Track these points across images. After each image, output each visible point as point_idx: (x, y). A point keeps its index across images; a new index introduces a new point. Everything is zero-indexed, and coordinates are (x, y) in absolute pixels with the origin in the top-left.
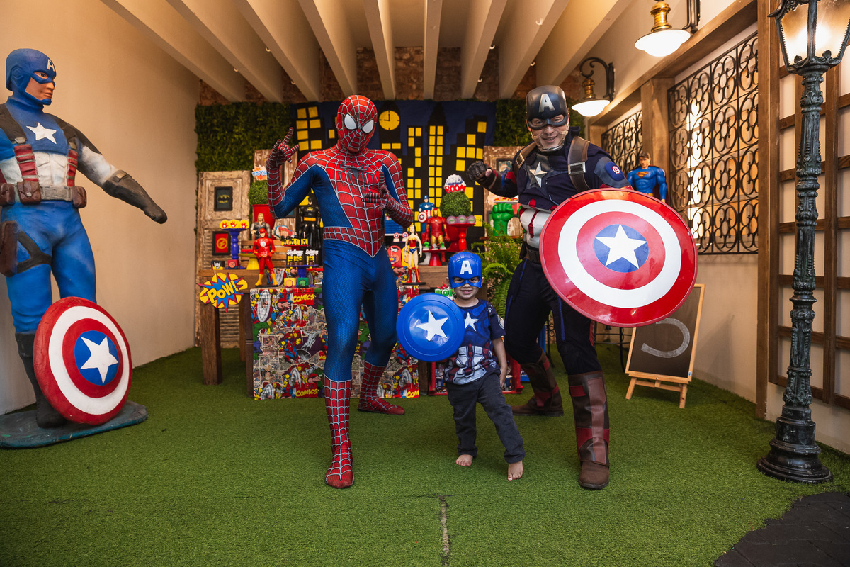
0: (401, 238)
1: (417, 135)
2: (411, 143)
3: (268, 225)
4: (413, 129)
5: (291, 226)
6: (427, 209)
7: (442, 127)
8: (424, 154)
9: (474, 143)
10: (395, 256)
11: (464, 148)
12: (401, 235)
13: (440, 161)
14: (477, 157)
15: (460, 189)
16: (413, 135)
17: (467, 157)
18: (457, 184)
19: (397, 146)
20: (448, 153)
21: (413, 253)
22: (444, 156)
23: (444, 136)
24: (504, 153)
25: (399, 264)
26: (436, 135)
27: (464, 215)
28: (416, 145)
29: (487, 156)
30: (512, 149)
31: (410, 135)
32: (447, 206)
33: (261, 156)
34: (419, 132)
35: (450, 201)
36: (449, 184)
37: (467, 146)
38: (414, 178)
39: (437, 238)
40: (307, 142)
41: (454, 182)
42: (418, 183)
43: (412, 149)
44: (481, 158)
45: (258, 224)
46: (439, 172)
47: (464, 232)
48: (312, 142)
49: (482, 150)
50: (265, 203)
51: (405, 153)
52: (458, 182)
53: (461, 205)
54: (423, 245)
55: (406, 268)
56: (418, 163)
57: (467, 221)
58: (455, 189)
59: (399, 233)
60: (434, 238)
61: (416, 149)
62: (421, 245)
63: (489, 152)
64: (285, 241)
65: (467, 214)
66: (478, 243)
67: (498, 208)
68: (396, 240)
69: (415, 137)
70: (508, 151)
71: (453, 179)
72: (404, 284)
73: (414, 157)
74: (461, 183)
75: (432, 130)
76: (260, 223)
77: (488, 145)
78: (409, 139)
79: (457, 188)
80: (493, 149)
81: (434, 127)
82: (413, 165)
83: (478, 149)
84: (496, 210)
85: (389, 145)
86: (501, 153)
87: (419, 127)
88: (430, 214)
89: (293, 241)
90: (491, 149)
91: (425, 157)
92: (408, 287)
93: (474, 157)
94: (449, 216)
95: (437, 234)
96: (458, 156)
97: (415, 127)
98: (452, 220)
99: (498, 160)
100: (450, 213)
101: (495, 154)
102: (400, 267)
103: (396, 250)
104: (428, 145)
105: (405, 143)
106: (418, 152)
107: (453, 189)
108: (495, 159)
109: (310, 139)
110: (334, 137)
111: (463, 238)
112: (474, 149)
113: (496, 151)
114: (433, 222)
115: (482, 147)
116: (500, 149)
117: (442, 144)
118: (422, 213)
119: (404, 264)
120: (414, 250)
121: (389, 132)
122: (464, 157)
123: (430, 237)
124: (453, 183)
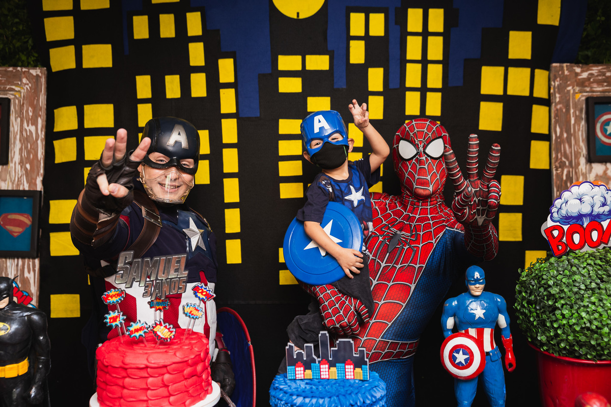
1: (372, 33)
2: (357, 53)
4: (362, 16)
7: (441, 12)
8: (394, 85)
9: (527, 55)
11: (501, 69)
13: (435, 104)
14: (536, 95)
16: (362, 33)
17: (510, 92)
19: (319, 63)
22: (446, 91)
23: (446, 35)
26: (425, 34)
28: (372, 59)
29: (561, 89)
31: (353, 33)
34: (378, 25)
37: (508, 63)
40: (72, 49)
43: (360, 72)
44: (545, 96)
48: (87, 49)
49: (546, 73)
51: (341, 83)
56: (376, 109)
61: (371, 71)
63: (565, 79)
69: (367, 38)
73: (365, 93)
75: (414, 18)
77: (561, 61)
78: (353, 43)
80: (578, 70)
81: (420, 12)
83: (537, 71)
85: (298, 58)
86: (600, 83)
87: (377, 11)
90: (570, 70)
91: (394, 94)
93: (527, 93)
96: (484, 90)
97: (367, 11)
101: (582, 84)
104: (404, 61)
105: (340, 55)
106: (376, 78)
108: (581, 97)
109: (78, 42)
110: (146, 35)
112: (527, 71)
113: (585, 75)
115: (547, 67)
116: (595, 70)
117: (440, 57)
121: (298, 23)
122: (500, 92)
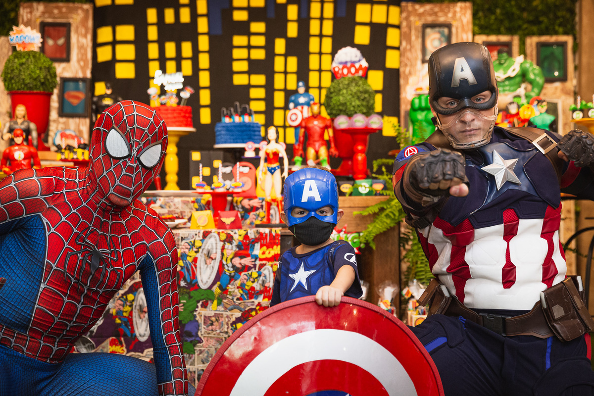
0: (257, 150)
3: (33, 126)
5: (80, 132)
6: (302, 105)
8: (304, 15)
10: (245, 179)
11: (369, 6)
12: (257, 146)
13: (328, 28)
14: (390, 22)
15: (357, 71)
17: (374, 20)
18: (353, 64)
20: (343, 13)
21: (272, 173)
22: (336, 19)
24: (436, 14)
25: (251, 193)
27: (364, 113)
28: (290, 1)
29: (407, 18)
30: (449, 8)
32: (335, 99)
33: (31, 12)
35: (340, 90)
36: (340, 63)
37: (373, 2)
38: (286, 55)
39: (317, 152)
41: (348, 59)
42: (293, 62)
44: (397, 23)
45: (16, 123)
46: (327, 44)
47: (364, 143)
49: (398, 8)
50: (30, 88)
51: (271, 14)
52: (354, 59)
53: (358, 98)
54: (292, 163)
55: (263, 200)
56: (292, 30)
57: (368, 124)
58: (349, 71)
59: (255, 143)
60: (311, 152)
61: (290, 7)
62: (286, 161)
63: (409, 13)
64: (63, 153)
65: (369, 111)
66: (385, 161)
67: (420, 102)
68: (249, 154)
70: (442, 10)
71: (348, 54)
72: (257, 226)
73: (285, 21)
74: (360, 61)
76: (20, 121)
77: (408, 2)
79: (353, 70)
80: (418, 7)
82: (283, 34)
83: (391, 7)
84: (417, 105)
86: (430, 15)
88: (306, 112)
89: (75, 153)
90: (413, 6)
91: (304, 21)
92: (262, 230)
93: (384, 21)
94: (339, 115)
95: (317, 145)
96: (358, 19)
98: (342, 122)
99: (425, 26)
100: (341, 111)
101: (420, 15)
102: (251, 198)
103: (246, 170)
104: (310, 1)
106: (292, 11)
107: (345, 71)
108: (419, 24)
111: (362, 152)
112: (385, 7)
113: (421, 10)
114: (310, 125)
115: (398, 4)
116: (428, 7)
118: (295, 111)
119: (259, 193)
120: (275, 169)
122: (368, 20)
123: (305, 150)
124: (346, 62)
